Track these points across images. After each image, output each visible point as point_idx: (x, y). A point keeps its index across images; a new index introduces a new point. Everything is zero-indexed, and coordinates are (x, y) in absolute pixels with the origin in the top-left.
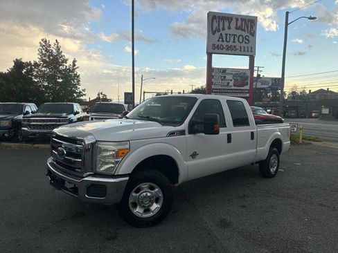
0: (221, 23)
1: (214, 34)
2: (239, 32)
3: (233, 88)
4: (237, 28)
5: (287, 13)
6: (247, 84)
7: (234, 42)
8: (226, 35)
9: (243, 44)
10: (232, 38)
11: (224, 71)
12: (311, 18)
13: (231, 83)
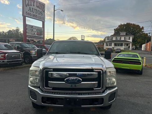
0: (30, 2)
1: (26, 7)
2: (38, 9)
3: (37, 36)
4: (37, 7)
5: (54, 6)
6: (42, 35)
7: (36, 13)
8: (32, 8)
9: (40, 15)
10: (35, 11)
11: (32, 26)
12: (61, 11)
13: (36, 33)
